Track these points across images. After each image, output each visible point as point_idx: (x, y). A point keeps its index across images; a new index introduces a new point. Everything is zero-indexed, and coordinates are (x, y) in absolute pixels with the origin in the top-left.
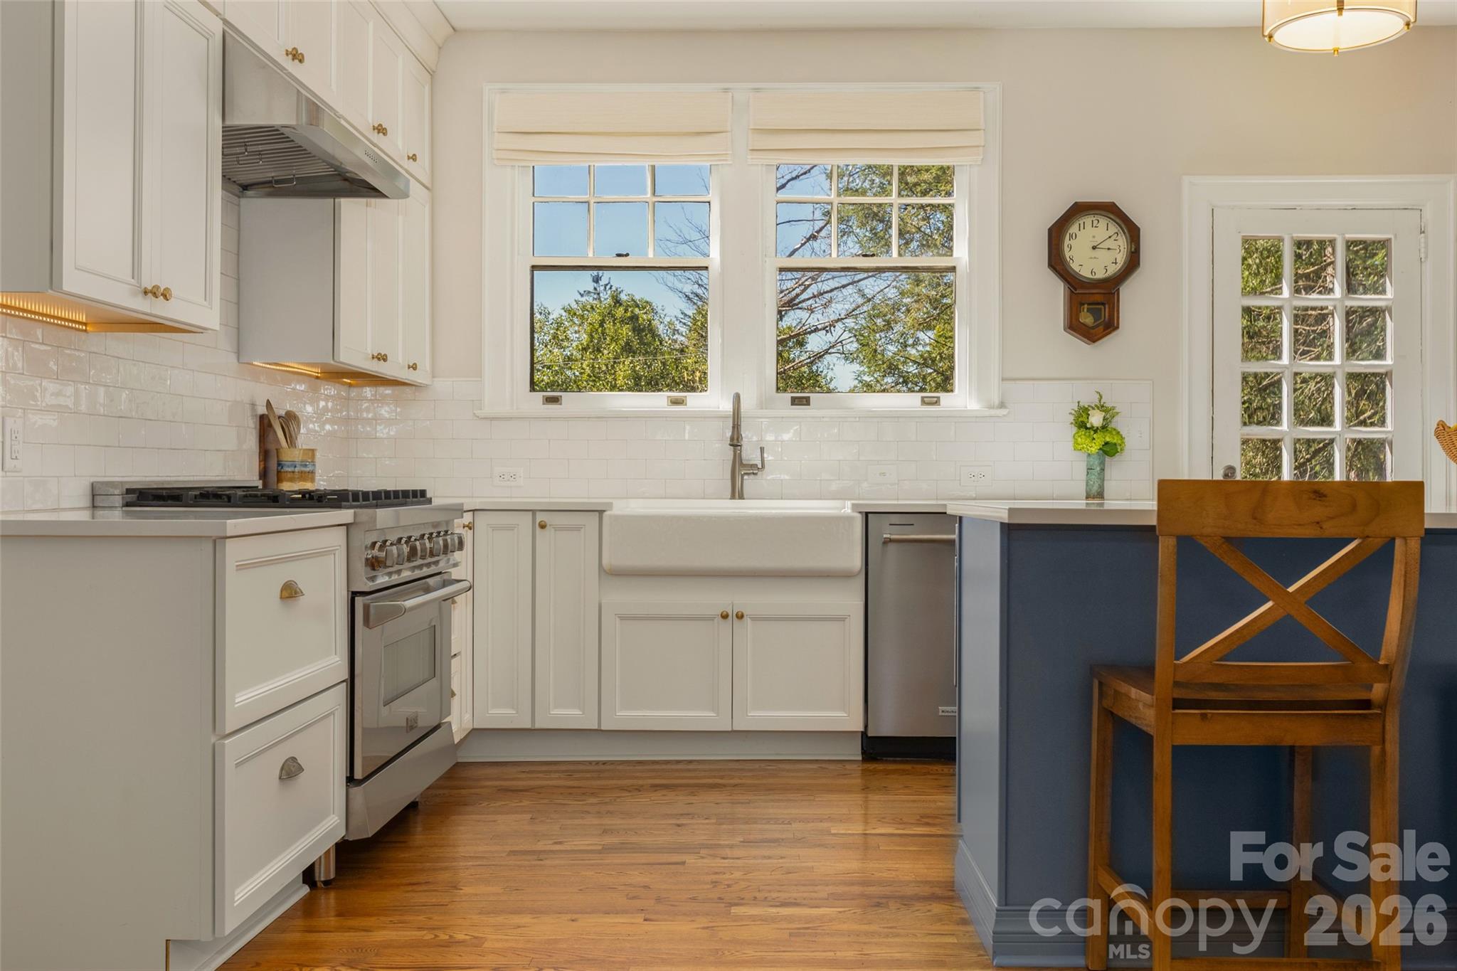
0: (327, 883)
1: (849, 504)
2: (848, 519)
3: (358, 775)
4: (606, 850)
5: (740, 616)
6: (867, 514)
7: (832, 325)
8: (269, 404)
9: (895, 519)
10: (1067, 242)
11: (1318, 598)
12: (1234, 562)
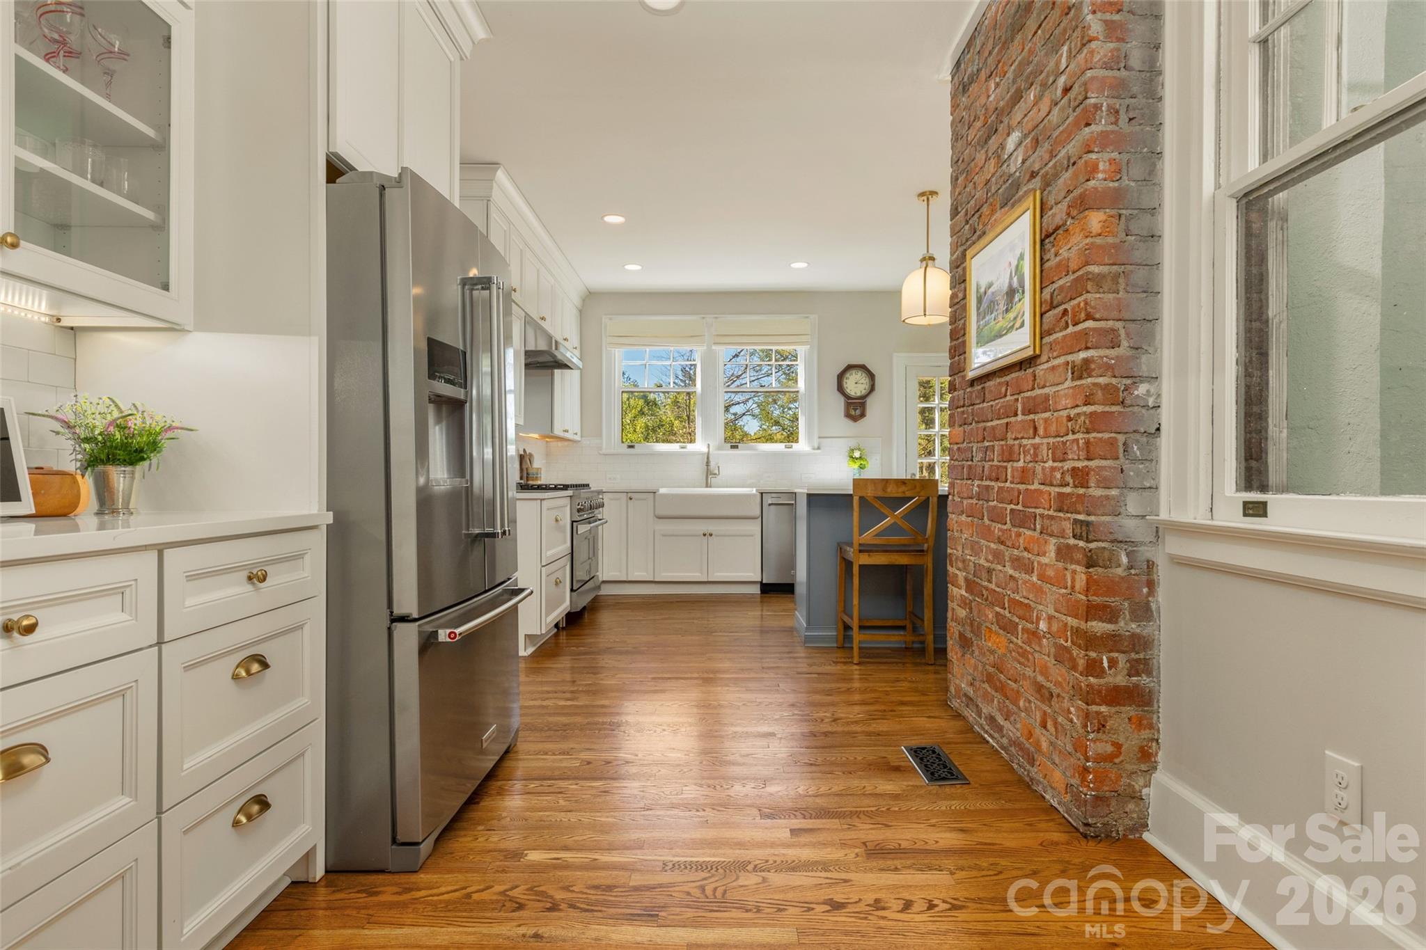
0: (563, 628)
1: (754, 489)
2: (754, 495)
3: (574, 588)
4: (662, 619)
5: (711, 535)
6: (762, 493)
7: (747, 400)
8: (524, 450)
9: (774, 495)
10: (845, 380)
11: (906, 517)
12: (877, 504)
